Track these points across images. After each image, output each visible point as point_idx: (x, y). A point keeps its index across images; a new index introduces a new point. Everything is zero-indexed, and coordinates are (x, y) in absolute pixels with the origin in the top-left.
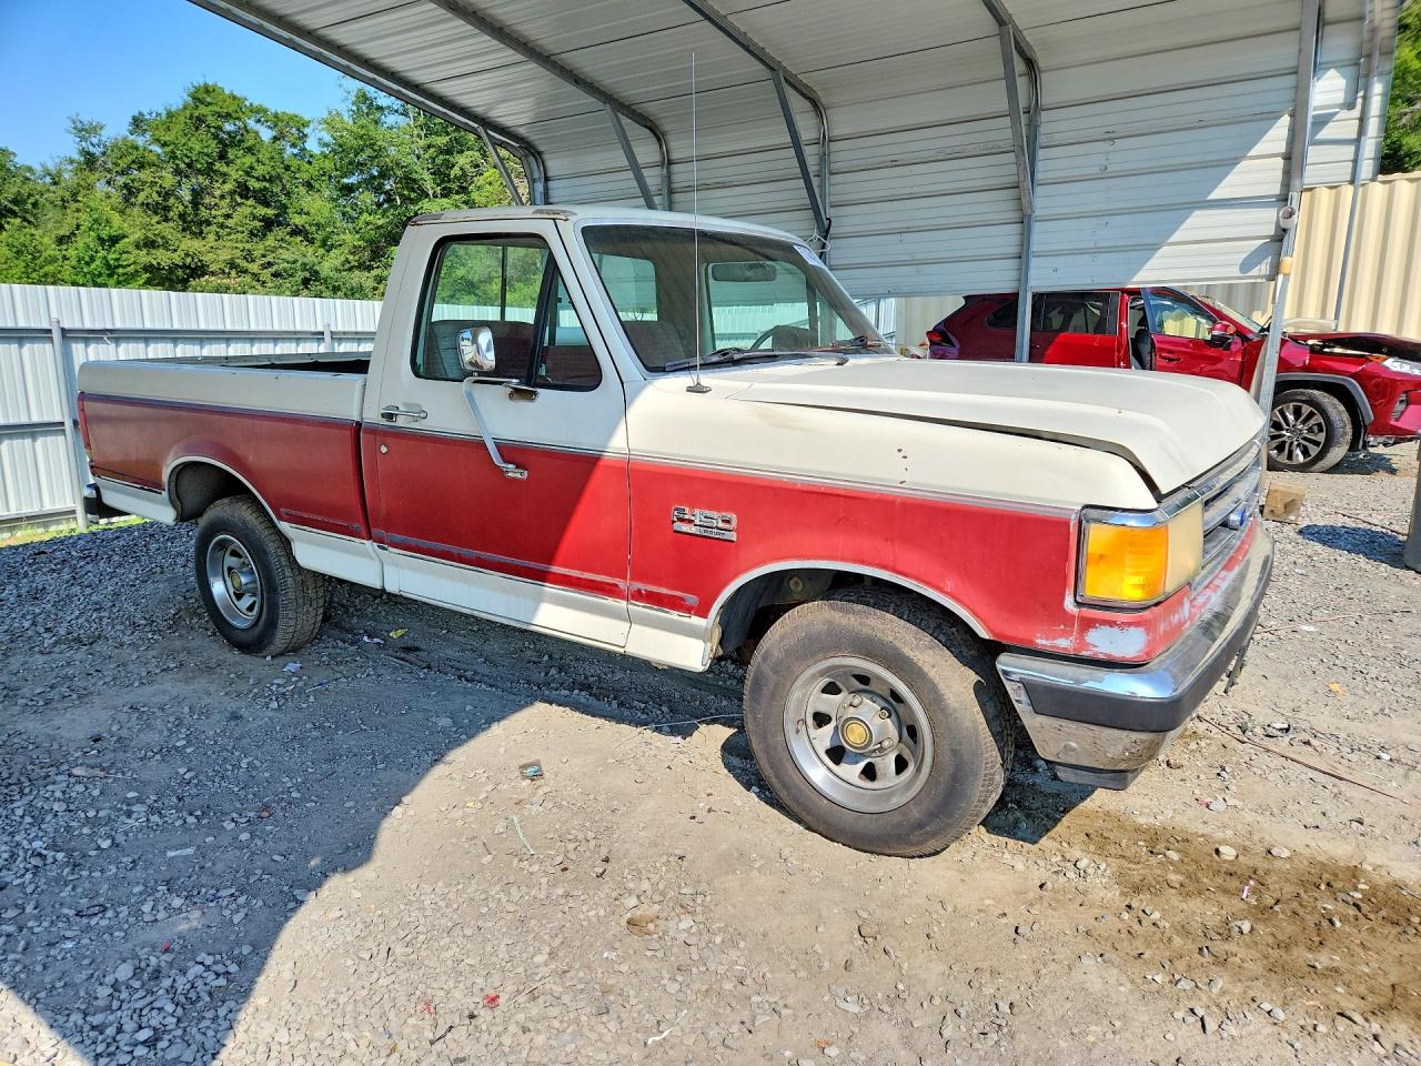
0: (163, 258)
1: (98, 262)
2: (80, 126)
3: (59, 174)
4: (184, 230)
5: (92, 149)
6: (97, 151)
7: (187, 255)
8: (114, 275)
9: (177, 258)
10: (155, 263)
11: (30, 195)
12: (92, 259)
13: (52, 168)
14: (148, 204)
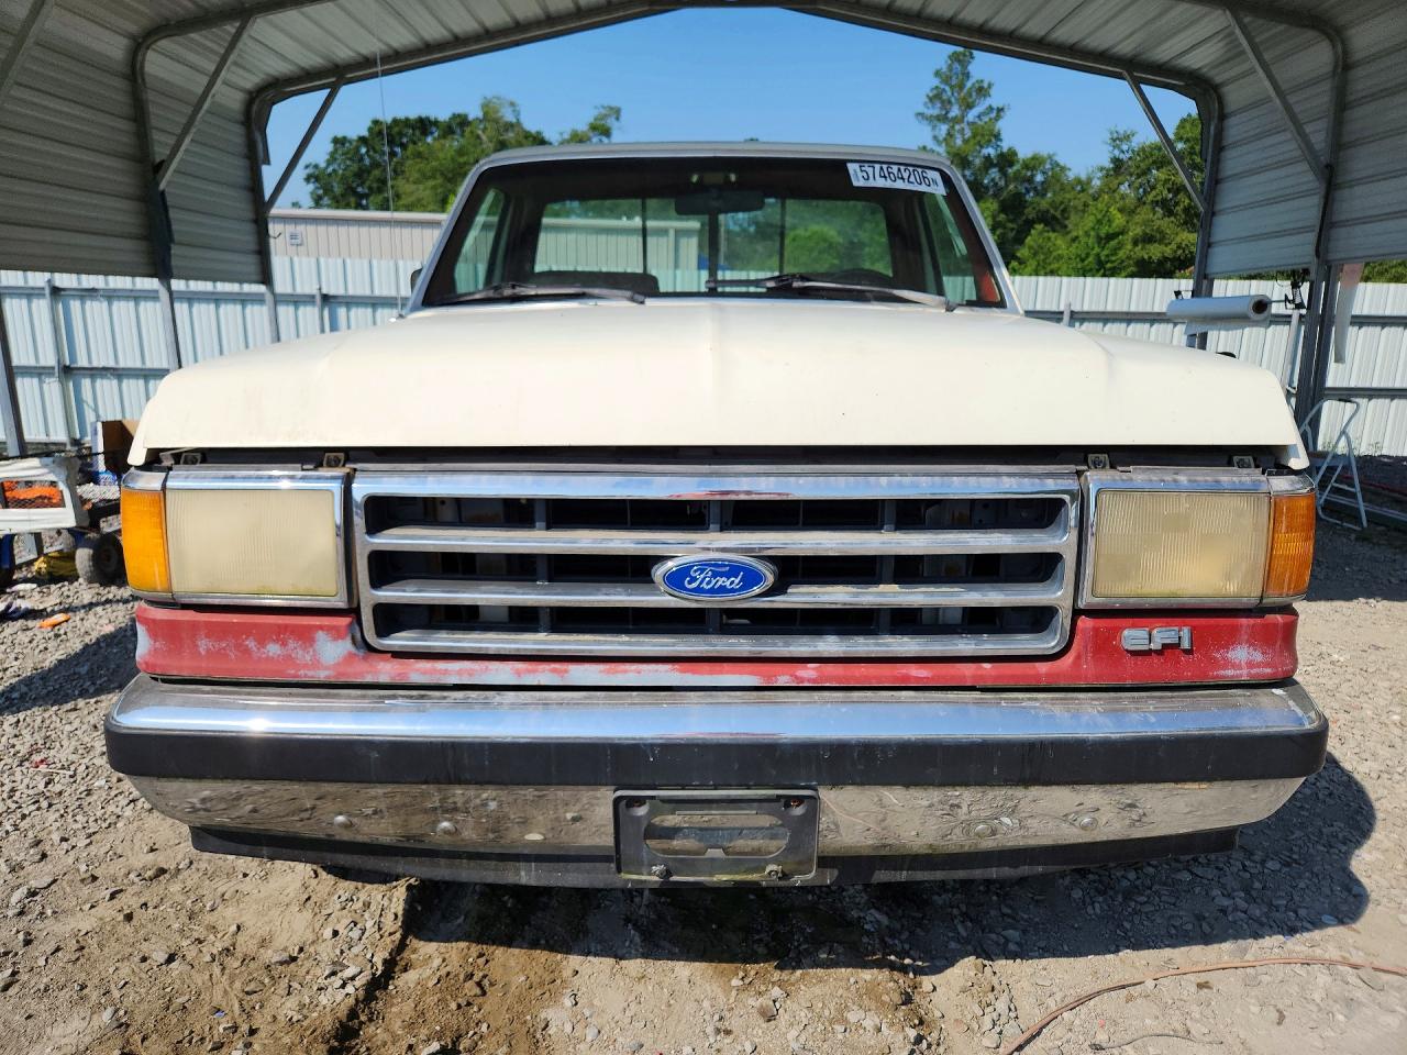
0: (1155, 252)
1: (1090, 259)
2: (1115, 136)
3: (1089, 180)
4: (1185, 223)
5: (1122, 156)
6: (1124, 157)
7: (1179, 247)
8: (1105, 269)
9: (1168, 251)
10: (1146, 257)
11: (1062, 203)
12: (1088, 255)
13: (1083, 177)
14: (1157, 202)
